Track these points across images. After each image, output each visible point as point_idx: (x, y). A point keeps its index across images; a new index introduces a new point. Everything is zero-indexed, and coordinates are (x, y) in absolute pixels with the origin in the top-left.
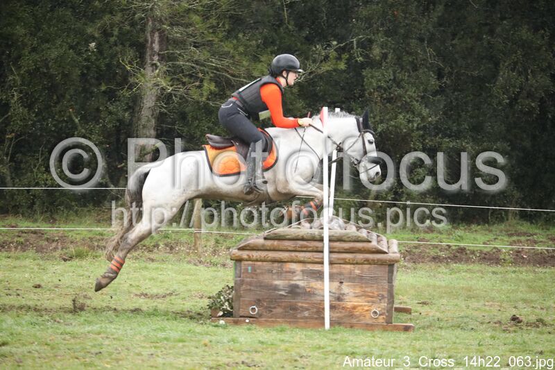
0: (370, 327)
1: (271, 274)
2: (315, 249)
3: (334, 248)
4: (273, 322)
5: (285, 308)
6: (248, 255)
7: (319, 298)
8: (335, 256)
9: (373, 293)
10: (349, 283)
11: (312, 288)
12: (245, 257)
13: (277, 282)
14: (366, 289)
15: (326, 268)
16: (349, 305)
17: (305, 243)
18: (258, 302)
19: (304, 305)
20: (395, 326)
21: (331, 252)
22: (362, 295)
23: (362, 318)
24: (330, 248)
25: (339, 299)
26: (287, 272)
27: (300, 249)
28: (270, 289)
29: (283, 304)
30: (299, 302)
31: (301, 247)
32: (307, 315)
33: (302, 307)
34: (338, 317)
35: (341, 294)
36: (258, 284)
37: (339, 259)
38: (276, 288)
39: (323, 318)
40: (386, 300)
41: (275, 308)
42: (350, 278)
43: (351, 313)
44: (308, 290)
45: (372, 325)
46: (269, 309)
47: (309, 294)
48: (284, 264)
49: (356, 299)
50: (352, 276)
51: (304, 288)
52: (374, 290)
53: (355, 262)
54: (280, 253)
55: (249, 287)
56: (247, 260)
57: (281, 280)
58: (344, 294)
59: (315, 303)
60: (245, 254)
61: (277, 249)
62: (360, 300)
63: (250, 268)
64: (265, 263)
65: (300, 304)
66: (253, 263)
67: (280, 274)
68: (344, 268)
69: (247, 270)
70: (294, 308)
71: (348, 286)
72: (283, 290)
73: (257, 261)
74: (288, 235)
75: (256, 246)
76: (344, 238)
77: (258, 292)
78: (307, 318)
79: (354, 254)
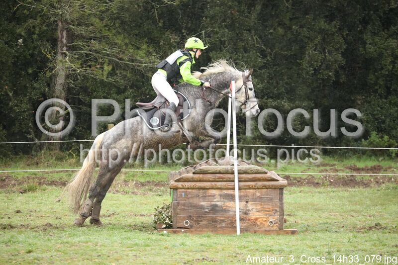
0: (267, 232)
1: (198, 198)
2: (229, 180)
3: (241, 178)
4: (201, 231)
5: (208, 220)
6: (182, 185)
7: (232, 213)
8: (242, 184)
9: (269, 209)
10: (253, 203)
11: (227, 206)
12: (180, 186)
13: (203, 203)
14: (265, 206)
15: (237, 193)
16: (253, 217)
17: (221, 175)
18: (190, 217)
19: (221, 218)
20: (285, 231)
21: (239, 181)
22: (262, 211)
23: (262, 226)
24: (239, 178)
25: (246, 213)
26: (209, 196)
27: (218, 180)
28: (198, 208)
29: (207, 218)
30: (218, 217)
31: (219, 178)
32: (224, 225)
33: (220, 220)
34: (246, 226)
35: (247, 210)
36: (189, 205)
37: (245, 186)
38: (202, 207)
39: (236, 227)
40: (279, 213)
41: (201, 221)
42: (253, 199)
43: (254, 223)
44: (224, 208)
45: (269, 231)
46: (198, 222)
47: (225, 210)
48: (207, 190)
49: (258, 213)
50: (255, 197)
51: (222, 207)
52: (270, 207)
53: (256, 187)
54: (205, 183)
55: (183, 207)
56: (181, 189)
57: (205, 201)
58: (249, 210)
59: (229, 217)
60: (180, 184)
61: (202, 180)
62: (260, 214)
63: (183, 194)
64: (193, 190)
65: (219, 218)
66: (186, 190)
67: (204, 197)
68: (249, 192)
69: (182, 195)
70: (214, 221)
71: (252, 204)
72: (207, 208)
73: (188, 189)
74: (209, 170)
75: (188, 179)
76: (249, 171)
77: (190, 211)
78: (224, 227)
79: (256, 182)
